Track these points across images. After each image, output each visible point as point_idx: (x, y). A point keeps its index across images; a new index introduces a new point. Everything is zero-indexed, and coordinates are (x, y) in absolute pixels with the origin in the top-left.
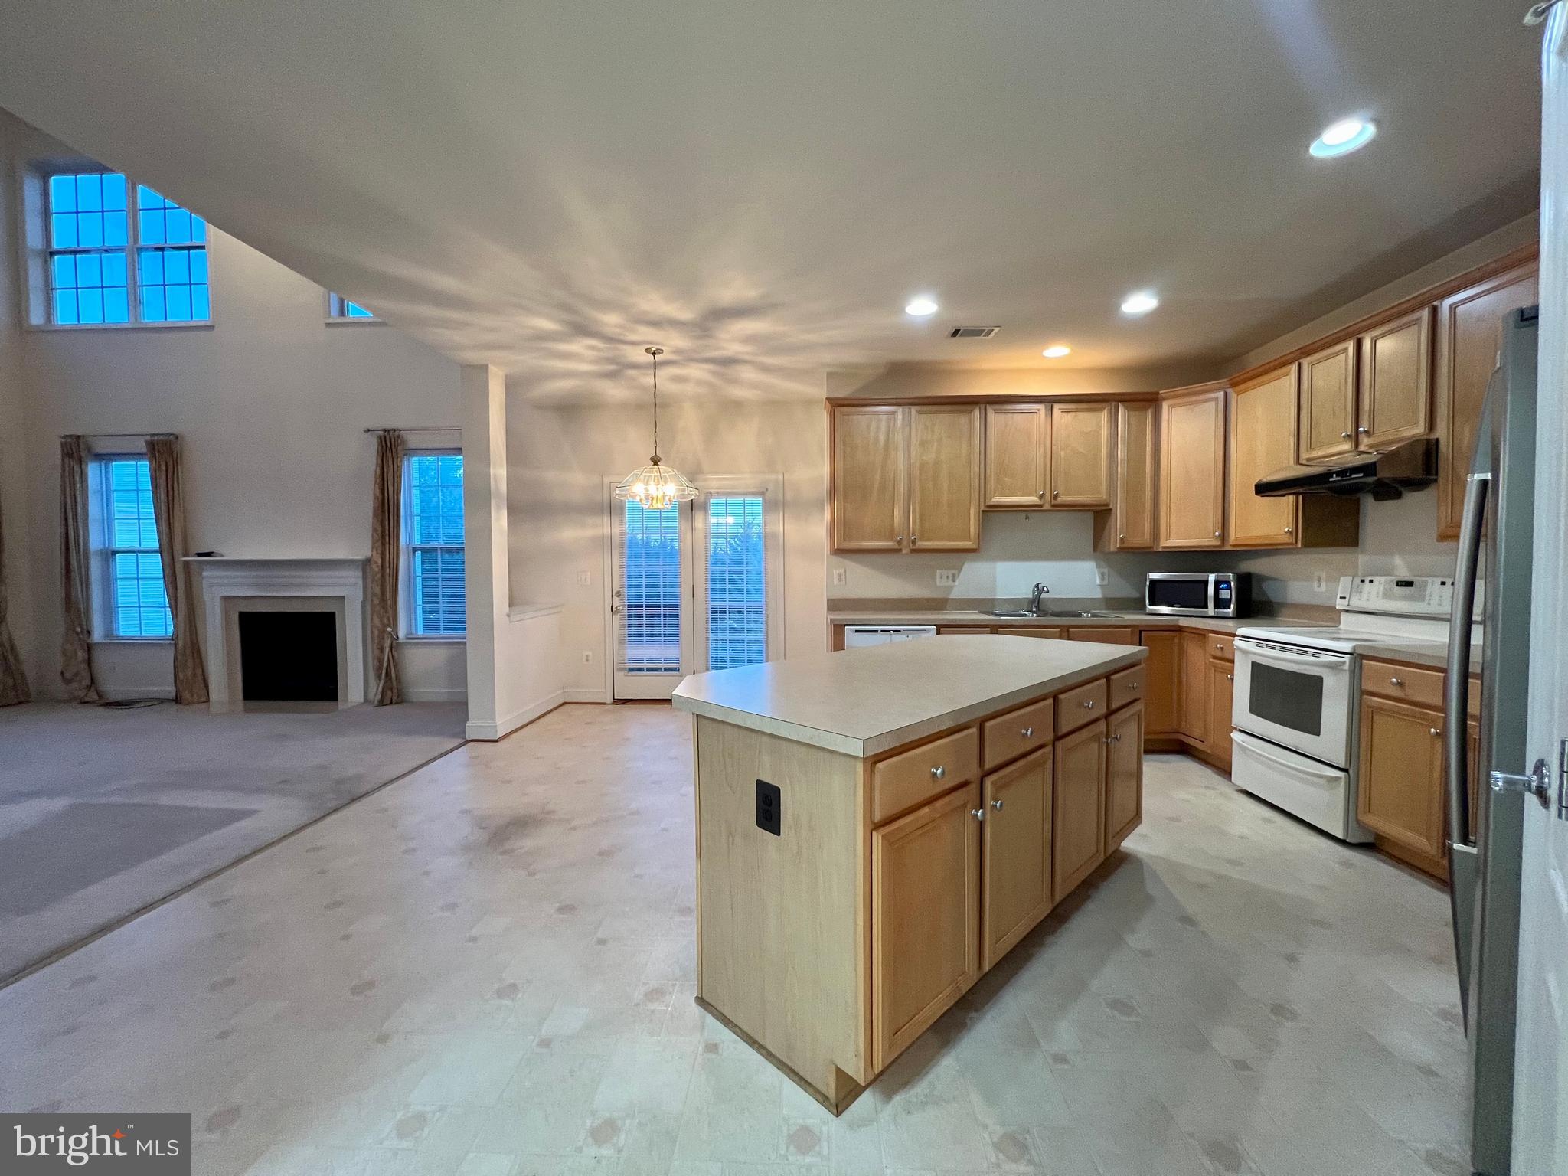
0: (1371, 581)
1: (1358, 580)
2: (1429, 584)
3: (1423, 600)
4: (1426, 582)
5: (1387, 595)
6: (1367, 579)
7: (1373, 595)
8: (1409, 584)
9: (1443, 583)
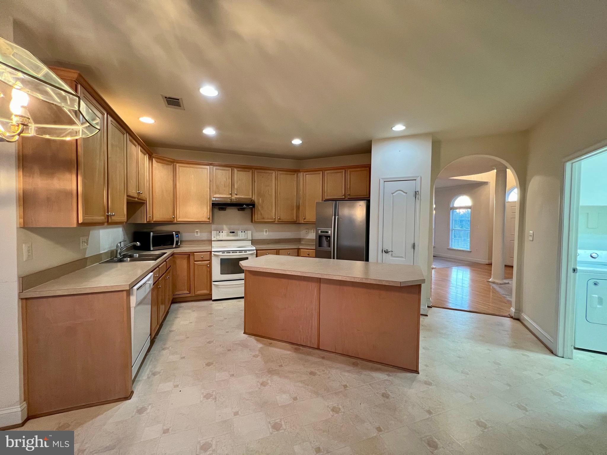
0: (222, 232)
1: (218, 232)
2: (239, 232)
3: (238, 236)
4: (238, 232)
5: (228, 235)
6: (221, 232)
7: (224, 235)
8: (234, 232)
9: (242, 232)
